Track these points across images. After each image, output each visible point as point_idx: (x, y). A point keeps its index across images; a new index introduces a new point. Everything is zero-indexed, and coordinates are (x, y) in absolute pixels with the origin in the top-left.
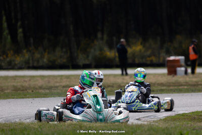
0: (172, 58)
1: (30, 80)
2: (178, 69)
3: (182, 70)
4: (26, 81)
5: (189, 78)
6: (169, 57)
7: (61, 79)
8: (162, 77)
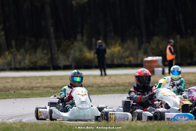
0: (150, 58)
1: (12, 81)
2: (156, 69)
3: (160, 70)
4: (8, 82)
7: (42, 80)
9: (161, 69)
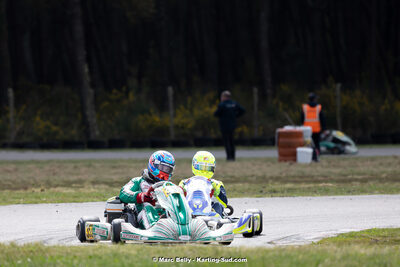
0: (288, 128)
1: (16, 170)
2: (299, 149)
3: (307, 153)
4: (9, 171)
5: (322, 166)
6: (282, 127)
7: (76, 167)
8: (269, 166)
9: (310, 150)
